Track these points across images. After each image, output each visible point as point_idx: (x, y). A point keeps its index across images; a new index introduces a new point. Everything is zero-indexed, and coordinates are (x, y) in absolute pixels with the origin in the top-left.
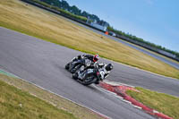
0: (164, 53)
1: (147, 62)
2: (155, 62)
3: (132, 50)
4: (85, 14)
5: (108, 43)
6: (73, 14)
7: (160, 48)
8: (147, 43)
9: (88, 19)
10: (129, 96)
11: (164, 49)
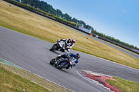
0: (136, 51)
1: (122, 58)
2: (129, 58)
3: (111, 48)
4: (74, 20)
5: (92, 43)
6: (65, 20)
7: (132, 47)
8: (122, 43)
9: (77, 24)
10: (108, 84)
11: (136, 48)
